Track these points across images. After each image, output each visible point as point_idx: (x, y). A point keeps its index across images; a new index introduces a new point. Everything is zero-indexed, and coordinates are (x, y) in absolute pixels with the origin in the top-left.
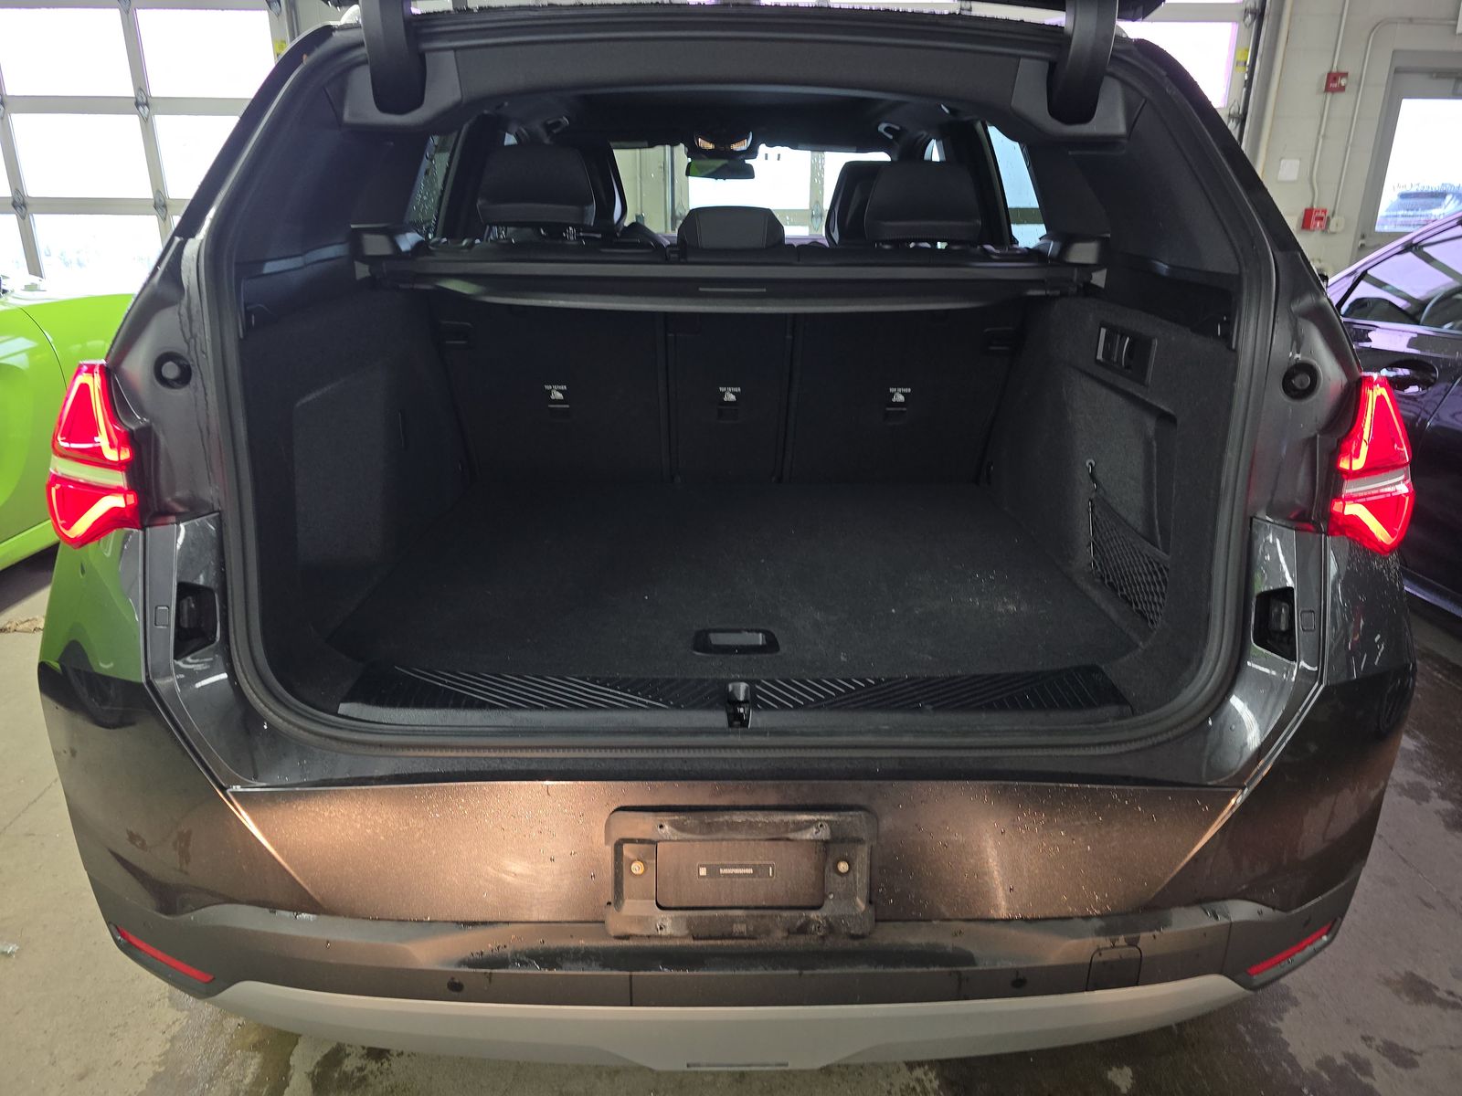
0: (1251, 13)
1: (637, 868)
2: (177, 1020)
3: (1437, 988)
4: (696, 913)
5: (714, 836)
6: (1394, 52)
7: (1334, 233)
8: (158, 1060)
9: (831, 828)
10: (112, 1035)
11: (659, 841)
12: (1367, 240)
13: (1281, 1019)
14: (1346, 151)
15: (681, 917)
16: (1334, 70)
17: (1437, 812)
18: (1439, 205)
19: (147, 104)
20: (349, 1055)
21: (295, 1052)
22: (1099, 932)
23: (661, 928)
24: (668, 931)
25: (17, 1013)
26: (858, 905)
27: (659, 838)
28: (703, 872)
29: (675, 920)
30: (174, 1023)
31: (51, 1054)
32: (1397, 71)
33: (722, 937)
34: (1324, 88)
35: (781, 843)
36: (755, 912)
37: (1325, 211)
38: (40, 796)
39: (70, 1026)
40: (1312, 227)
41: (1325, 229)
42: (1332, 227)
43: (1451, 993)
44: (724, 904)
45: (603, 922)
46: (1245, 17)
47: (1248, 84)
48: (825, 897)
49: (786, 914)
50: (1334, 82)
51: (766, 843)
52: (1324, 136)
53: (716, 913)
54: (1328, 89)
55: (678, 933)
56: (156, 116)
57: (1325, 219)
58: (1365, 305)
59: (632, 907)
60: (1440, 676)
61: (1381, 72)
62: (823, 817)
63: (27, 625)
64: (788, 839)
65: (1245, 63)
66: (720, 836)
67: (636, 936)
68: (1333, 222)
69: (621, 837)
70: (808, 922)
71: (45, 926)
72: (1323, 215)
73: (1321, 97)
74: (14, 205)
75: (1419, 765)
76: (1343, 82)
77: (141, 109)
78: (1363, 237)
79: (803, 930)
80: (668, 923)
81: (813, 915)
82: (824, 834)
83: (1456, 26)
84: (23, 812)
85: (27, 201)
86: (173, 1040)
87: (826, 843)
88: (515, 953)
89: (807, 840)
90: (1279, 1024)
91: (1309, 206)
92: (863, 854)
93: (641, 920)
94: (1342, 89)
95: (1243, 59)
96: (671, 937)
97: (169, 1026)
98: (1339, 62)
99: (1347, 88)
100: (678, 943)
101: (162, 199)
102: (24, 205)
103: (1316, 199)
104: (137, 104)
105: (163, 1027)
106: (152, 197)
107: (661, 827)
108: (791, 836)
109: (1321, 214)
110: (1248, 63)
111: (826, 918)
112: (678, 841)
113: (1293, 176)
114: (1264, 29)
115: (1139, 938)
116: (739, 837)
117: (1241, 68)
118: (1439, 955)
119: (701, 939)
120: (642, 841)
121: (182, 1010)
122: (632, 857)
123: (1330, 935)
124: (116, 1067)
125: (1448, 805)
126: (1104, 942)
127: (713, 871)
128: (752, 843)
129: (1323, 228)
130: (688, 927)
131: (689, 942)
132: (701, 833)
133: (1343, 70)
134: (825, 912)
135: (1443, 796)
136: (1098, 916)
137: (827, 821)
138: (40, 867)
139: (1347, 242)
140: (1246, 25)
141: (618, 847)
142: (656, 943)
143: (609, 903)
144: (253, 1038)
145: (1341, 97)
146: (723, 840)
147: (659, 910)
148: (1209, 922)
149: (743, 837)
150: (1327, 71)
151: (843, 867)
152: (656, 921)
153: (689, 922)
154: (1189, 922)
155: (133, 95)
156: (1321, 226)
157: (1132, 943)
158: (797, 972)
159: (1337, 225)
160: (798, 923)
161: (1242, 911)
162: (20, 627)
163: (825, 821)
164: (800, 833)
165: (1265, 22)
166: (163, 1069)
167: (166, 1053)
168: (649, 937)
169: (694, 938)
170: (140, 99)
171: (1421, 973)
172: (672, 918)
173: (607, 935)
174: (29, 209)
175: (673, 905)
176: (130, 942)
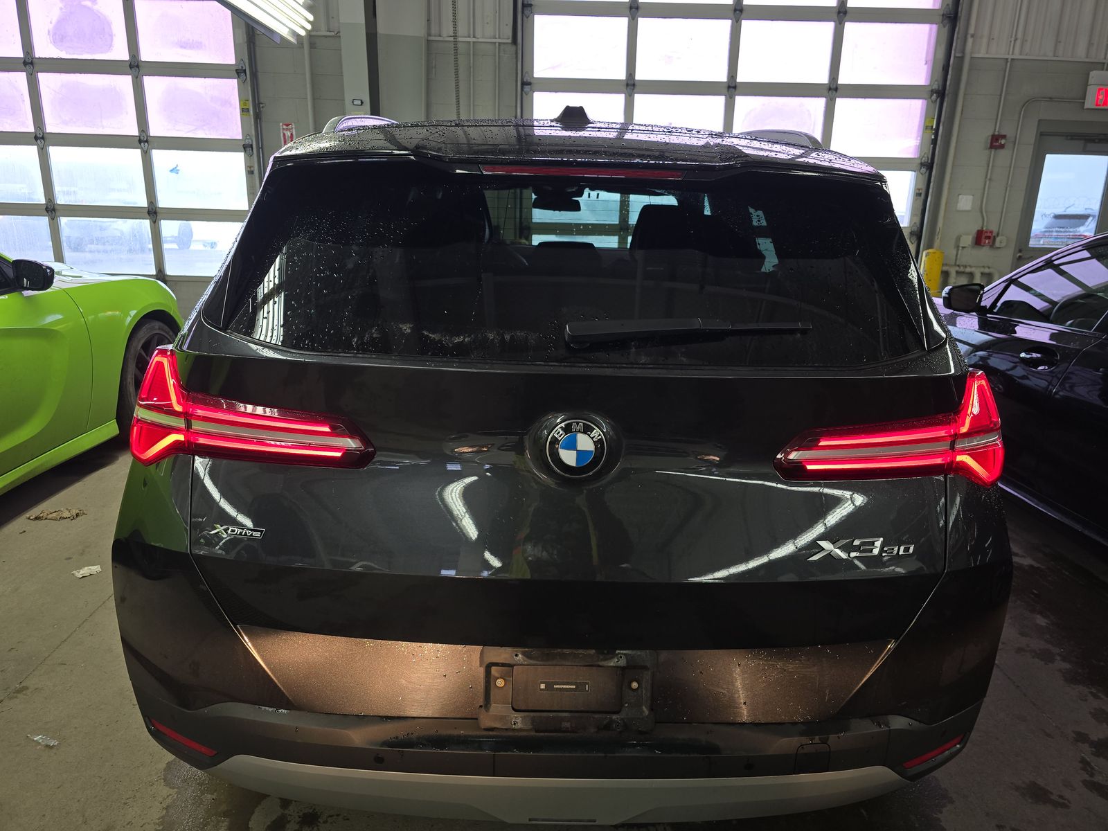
0: (936, 93)
1: (500, 683)
2: (170, 795)
3: (1051, 793)
4: (538, 714)
5: (550, 663)
6: (1040, 121)
7: (999, 248)
8: (157, 821)
9: (627, 659)
10: (125, 804)
11: (515, 665)
12: (1023, 253)
13: (941, 813)
14: (1006, 190)
15: (528, 716)
16: (996, 133)
17: (1060, 670)
18: (1083, 224)
19: (147, 141)
20: (289, 821)
21: (252, 817)
22: (802, 734)
23: (515, 724)
24: (519, 726)
25: (59, 788)
26: (644, 712)
27: (515, 663)
28: (543, 686)
29: (524, 718)
30: (168, 796)
31: (84, 816)
32: (1042, 134)
33: (555, 731)
34: (989, 145)
35: (594, 668)
36: (577, 715)
37: (991, 232)
38: (69, 637)
39: (96, 797)
40: (982, 244)
41: (992, 246)
42: (997, 244)
43: (1061, 797)
44: (555, 709)
45: (477, 719)
46: (931, 96)
47: (934, 142)
48: (622, 706)
49: (596, 716)
50: (996, 142)
51: (585, 668)
52: (990, 179)
53: (551, 715)
54: (992, 147)
55: (525, 727)
56: (153, 150)
57: (992, 238)
58: (1012, 306)
59: (496, 709)
60: (1067, 573)
61: (1030, 135)
62: (622, 652)
63: (54, 515)
64: (599, 666)
65: (932, 127)
66: (554, 662)
67: (497, 728)
68: (998, 240)
69: (490, 661)
70: (612, 721)
71: (76, 728)
72: (990, 235)
73: (987, 152)
74: (47, 210)
75: (1048, 636)
76: (1003, 142)
77: (142, 144)
78: (1020, 251)
79: (607, 727)
80: (519, 720)
81: (614, 717)
82: (622, 662)
83: (1084, 102)
84: (57, 648)
85: (56, 207)
86: (167, 808)
87: (623, 668)
88: (419, 738)
89: (611, 667)
90: (939, 816)
91: (980, 228)
92: (647, 676)
93: (502, 718)
94: (1002, 147)
95: (930, 125)
96: (520, 730)
97: (164, 799)
98: (1000, 127)
99: (1006, 147)
100: (525, 734)
101: (154, 208)
102: (54, 210)
103: (985, 224)
104: (140, 141)
105: (161, 799)
106: (146, 206)
107: (517, 655)
108: (601, 663)
109: (989, 234)
110: (934, 127)
111: (622, 719)
112: (527, 665)
113: (968, 207)
114: (945, 104)
115: (828, 738)
116: (567, 663)
117: (929, 131)
118: (1054, 770)
119: (541, 732)
120: (503, 665)
121: (173, 788)
122: (497, 675)
123: (962, 745)
124: (129, 826)
125: (1067, 666)
126: (804, 740)
127: (549, 686)
128: (575, 668)
129: (991, 244)
130: (532, 724)
131: (533, 733)
132: (542, 661)
133: (1003, 133)
134: (622, 715)
135: (1064, 659)
136: (802, 723)
137: (625, 654)
138: (70, 687)
139: (1008, 255)
140: (932, 102)
141: (488, 668)
142: (511, 734)
143: (481, 706)
144: (223, 807)
145: (1002, 152)
146: (556, 665)
147: (513, 712)
148: (875, 729)
149: (569, 664)
150: (991, 133)
151: (635, 685)
152: (512, 719)
153: (533, 720)
154: (863, 729)
155: (137, 134)
156: (989, 243)
157: (824, 741)
158: (603, 755)
159: (1001, 242)
160: (605, 722)
161: (899, 722)
162: (50, 516)
163: (623, 654)
164: (606, 662)
165: (946, 99)
166: (161, 828)
167: (163, 817)
168: (506, 729)
169: (536, 731)
170: (142, 138)
171: (1040, 782)
172: (521, 717)
173: (479, 728)
174: (58, 213)
175: (523, 708)
176: (158, 730)
